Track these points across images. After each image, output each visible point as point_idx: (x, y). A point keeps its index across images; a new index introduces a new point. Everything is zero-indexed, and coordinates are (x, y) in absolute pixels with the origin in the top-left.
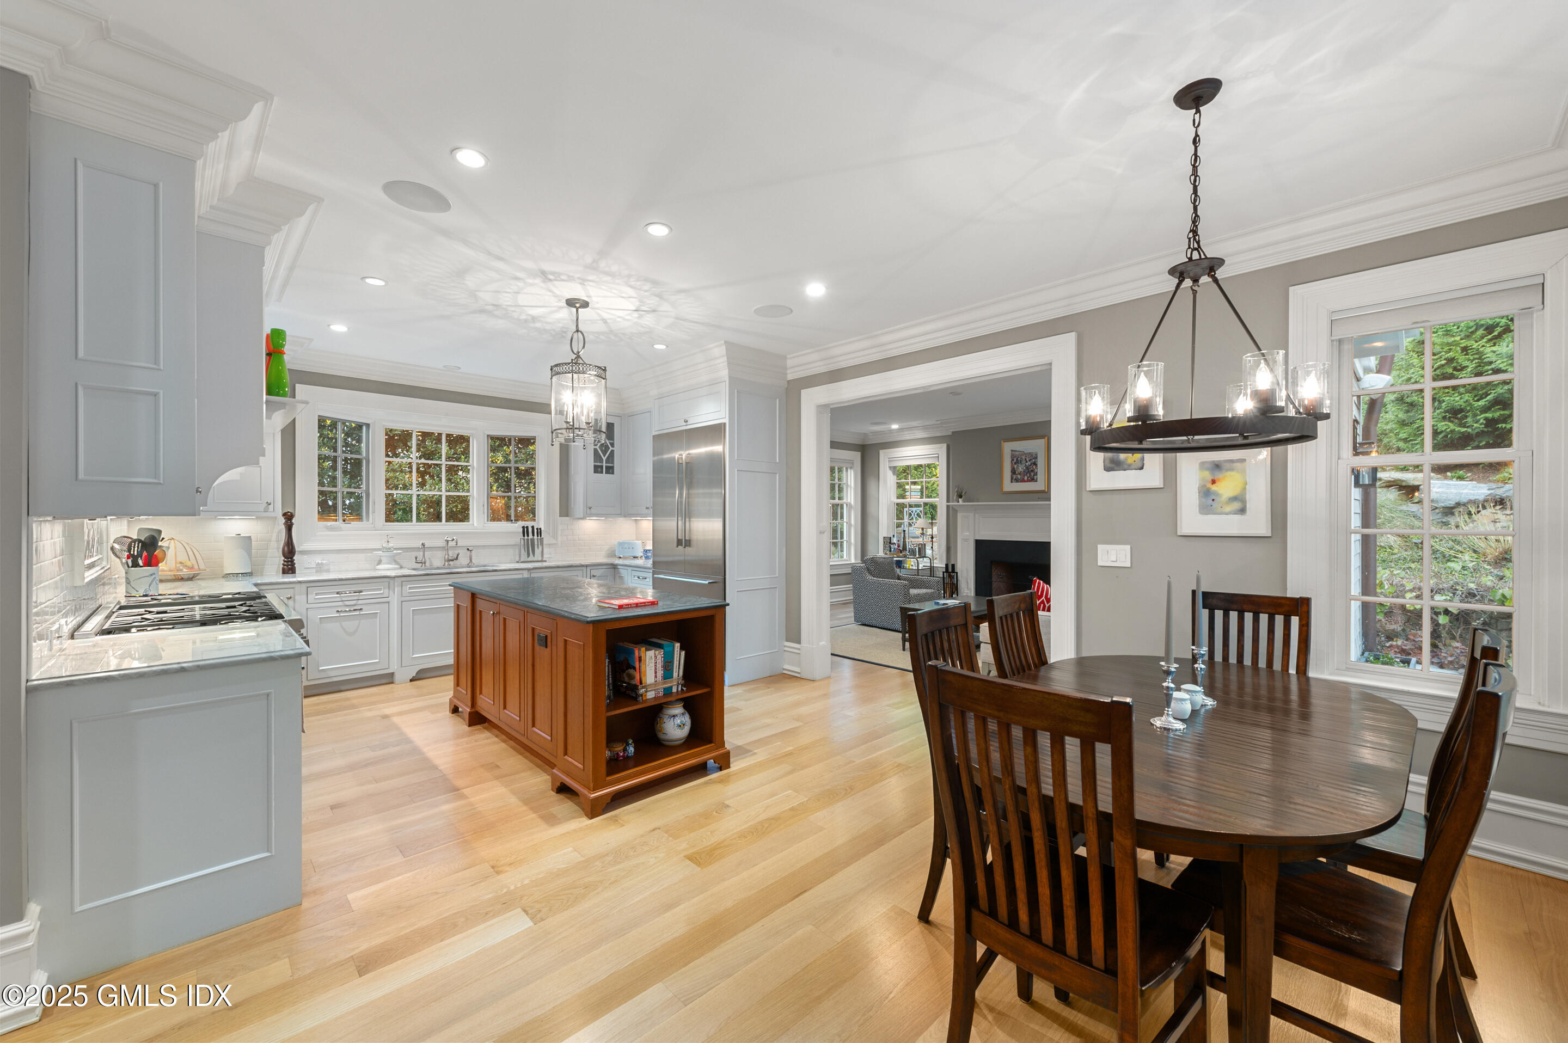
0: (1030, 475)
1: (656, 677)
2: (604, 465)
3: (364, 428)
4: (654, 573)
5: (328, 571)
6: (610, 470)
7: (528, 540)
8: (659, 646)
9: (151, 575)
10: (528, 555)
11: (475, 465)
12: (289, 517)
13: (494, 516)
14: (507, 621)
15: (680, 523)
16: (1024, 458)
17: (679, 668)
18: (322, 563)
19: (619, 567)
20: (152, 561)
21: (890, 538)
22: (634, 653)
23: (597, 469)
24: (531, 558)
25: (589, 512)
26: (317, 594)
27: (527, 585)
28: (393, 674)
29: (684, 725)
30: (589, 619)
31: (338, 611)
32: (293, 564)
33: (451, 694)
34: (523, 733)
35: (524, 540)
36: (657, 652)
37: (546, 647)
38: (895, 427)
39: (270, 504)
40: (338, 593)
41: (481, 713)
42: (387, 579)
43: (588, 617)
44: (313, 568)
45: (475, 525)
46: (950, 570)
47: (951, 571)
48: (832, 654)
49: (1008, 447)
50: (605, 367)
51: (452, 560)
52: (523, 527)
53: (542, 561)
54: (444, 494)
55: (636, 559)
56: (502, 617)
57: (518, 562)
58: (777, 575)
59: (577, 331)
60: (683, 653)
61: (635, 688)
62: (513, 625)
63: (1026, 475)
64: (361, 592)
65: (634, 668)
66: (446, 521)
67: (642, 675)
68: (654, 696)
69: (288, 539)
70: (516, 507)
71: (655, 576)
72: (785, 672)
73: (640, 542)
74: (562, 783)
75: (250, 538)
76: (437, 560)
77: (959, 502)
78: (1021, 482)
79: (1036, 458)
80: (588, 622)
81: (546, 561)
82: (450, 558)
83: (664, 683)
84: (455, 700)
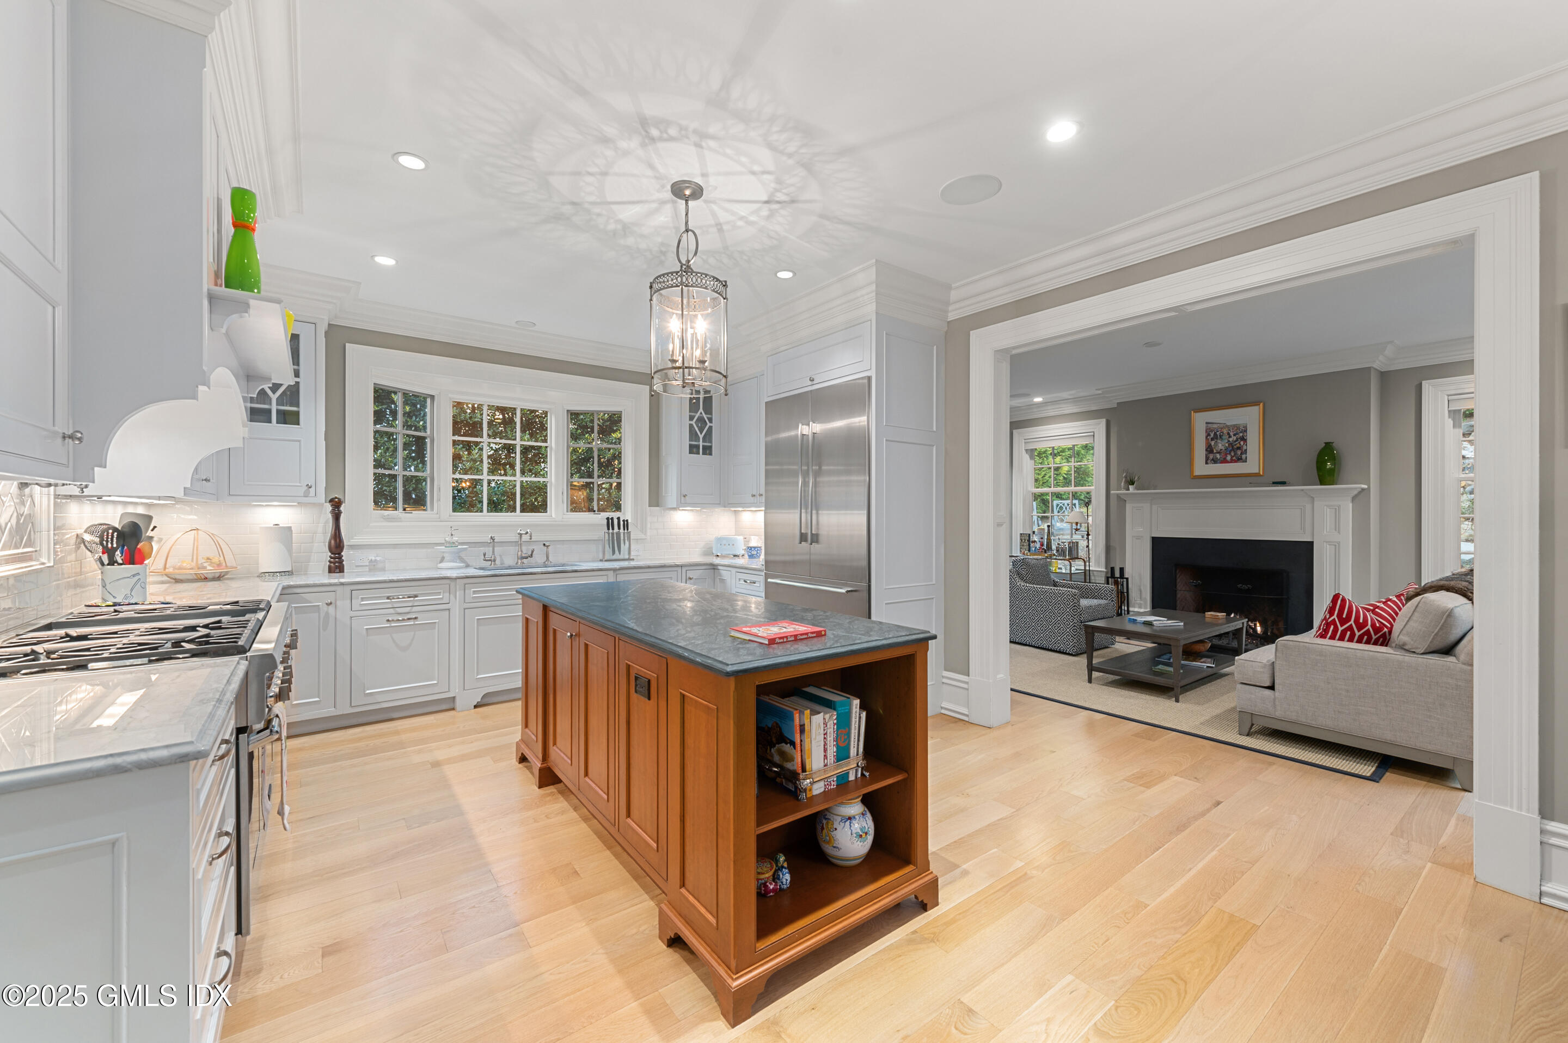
0: (1235, 454)
1: (825, 757)
2: (701, 444)
3: (429, 400)
4: (767, 576)
5: (383, 570)
6: (708, 450)
7: (613, 534)
8: (829, 705)
9: (134, 576)
10: (614, 553)
11: (553, 445)
12: (336, 504)
13: (575, 507)
14: (590, 648)
15: (803, 515)
16: (1225, 431)
17: (859, 740)
18: (375, 560)
19: (720, 567)
20: (135, 557)
21: (1029, 535)
22: (793, 720)
23: (693, 449)
24: (617, 556)
25: (684, 501)
26: (363, 599)
27: (612, 593)
28: (454, 698)
29: (866, 834)
30: (729, 669)
31: (388, 621)
32: (341, 562)
33: (518, 737)
34: (613, 822)
35: (609, 534)
36: (827, 716)
37: (649, 699)
38: (1038, 400)
39: (310, 487)
40: (388, 598)
41: (555, 771)
42: (448, 581)
43: (728, 665)
44: (367, 566)
45: (553, 516)
46: (1117, 574)
47: (1116, 577)
48: (1012, 690)
49: (1200, 421)
50: (726, 282)
51: (526, 558)
52: (608, 519)
53: (629, 559)
54: (518, 478)
55: (736, 558)
56: (583, 641)
57: (601, 560)
58: (934, 583)
59: (687, 231)
60: (864, 714)
61: (794, 777)
62: (598, 656)
63: (1230, 454)
64: (416, 596)
65: (793, 744)
66: (521, 512)
67: (806, 756)
68: (822, 790)
69: (335, 530)
70: (599, 500)
71: (769, 580)
72: (943, 711)
73: (741, 538)
74: (676, 934)
75: (290, 528)
76: (508, 557)
77: (1129, 490)
78: (1221, 463)
79: (1246, 431)
80: (728, 674)
81: (633, 560)
82: (523, 555)
83: (836, 768)
84: (523, 746)
